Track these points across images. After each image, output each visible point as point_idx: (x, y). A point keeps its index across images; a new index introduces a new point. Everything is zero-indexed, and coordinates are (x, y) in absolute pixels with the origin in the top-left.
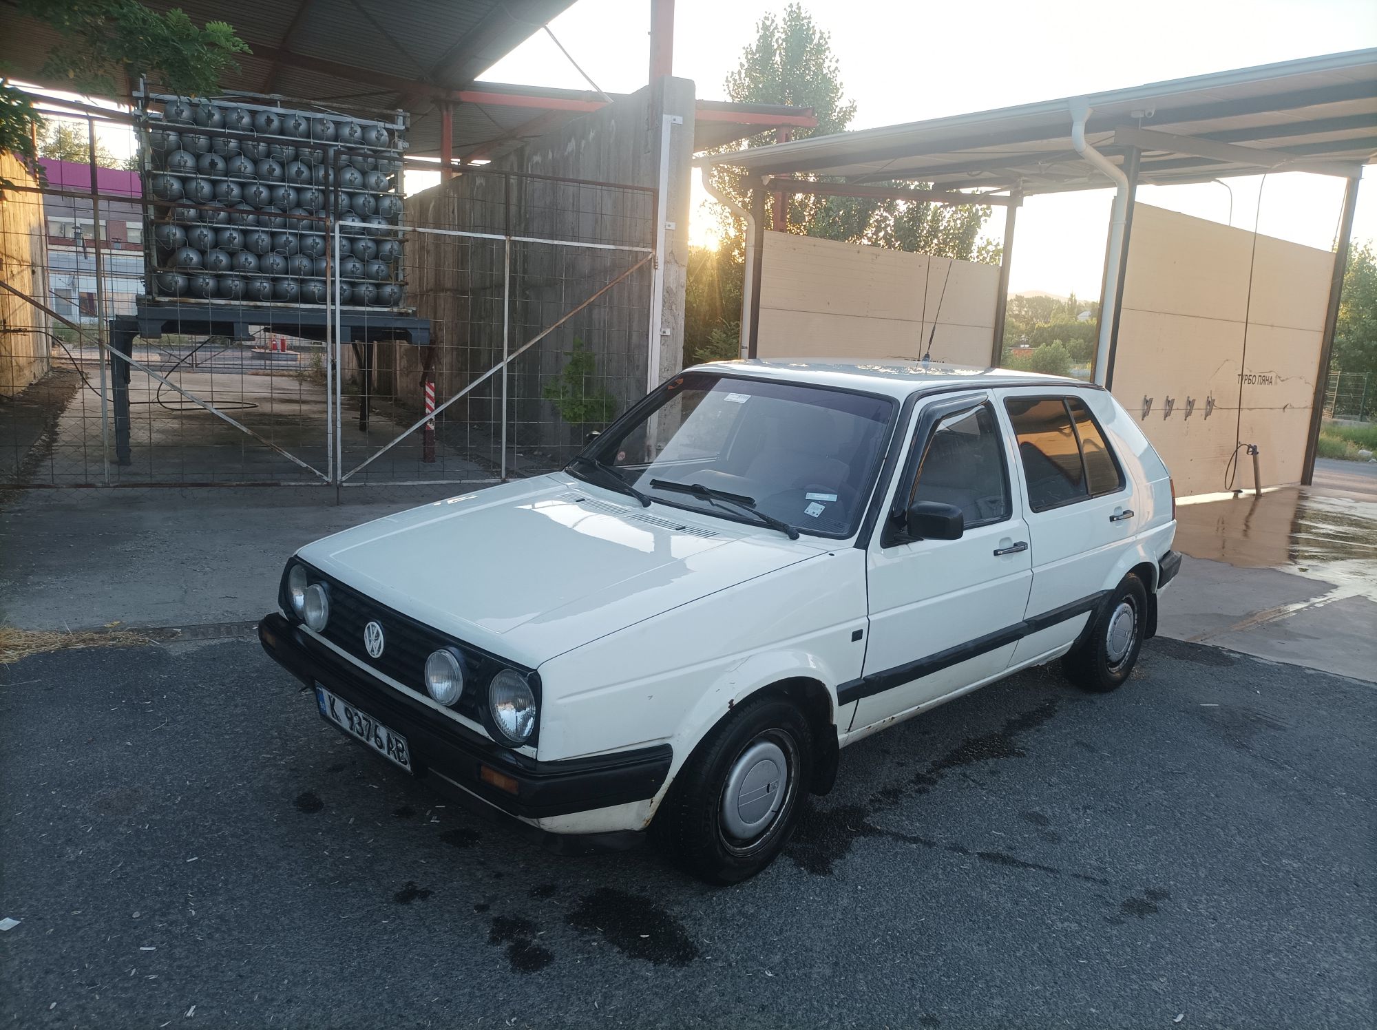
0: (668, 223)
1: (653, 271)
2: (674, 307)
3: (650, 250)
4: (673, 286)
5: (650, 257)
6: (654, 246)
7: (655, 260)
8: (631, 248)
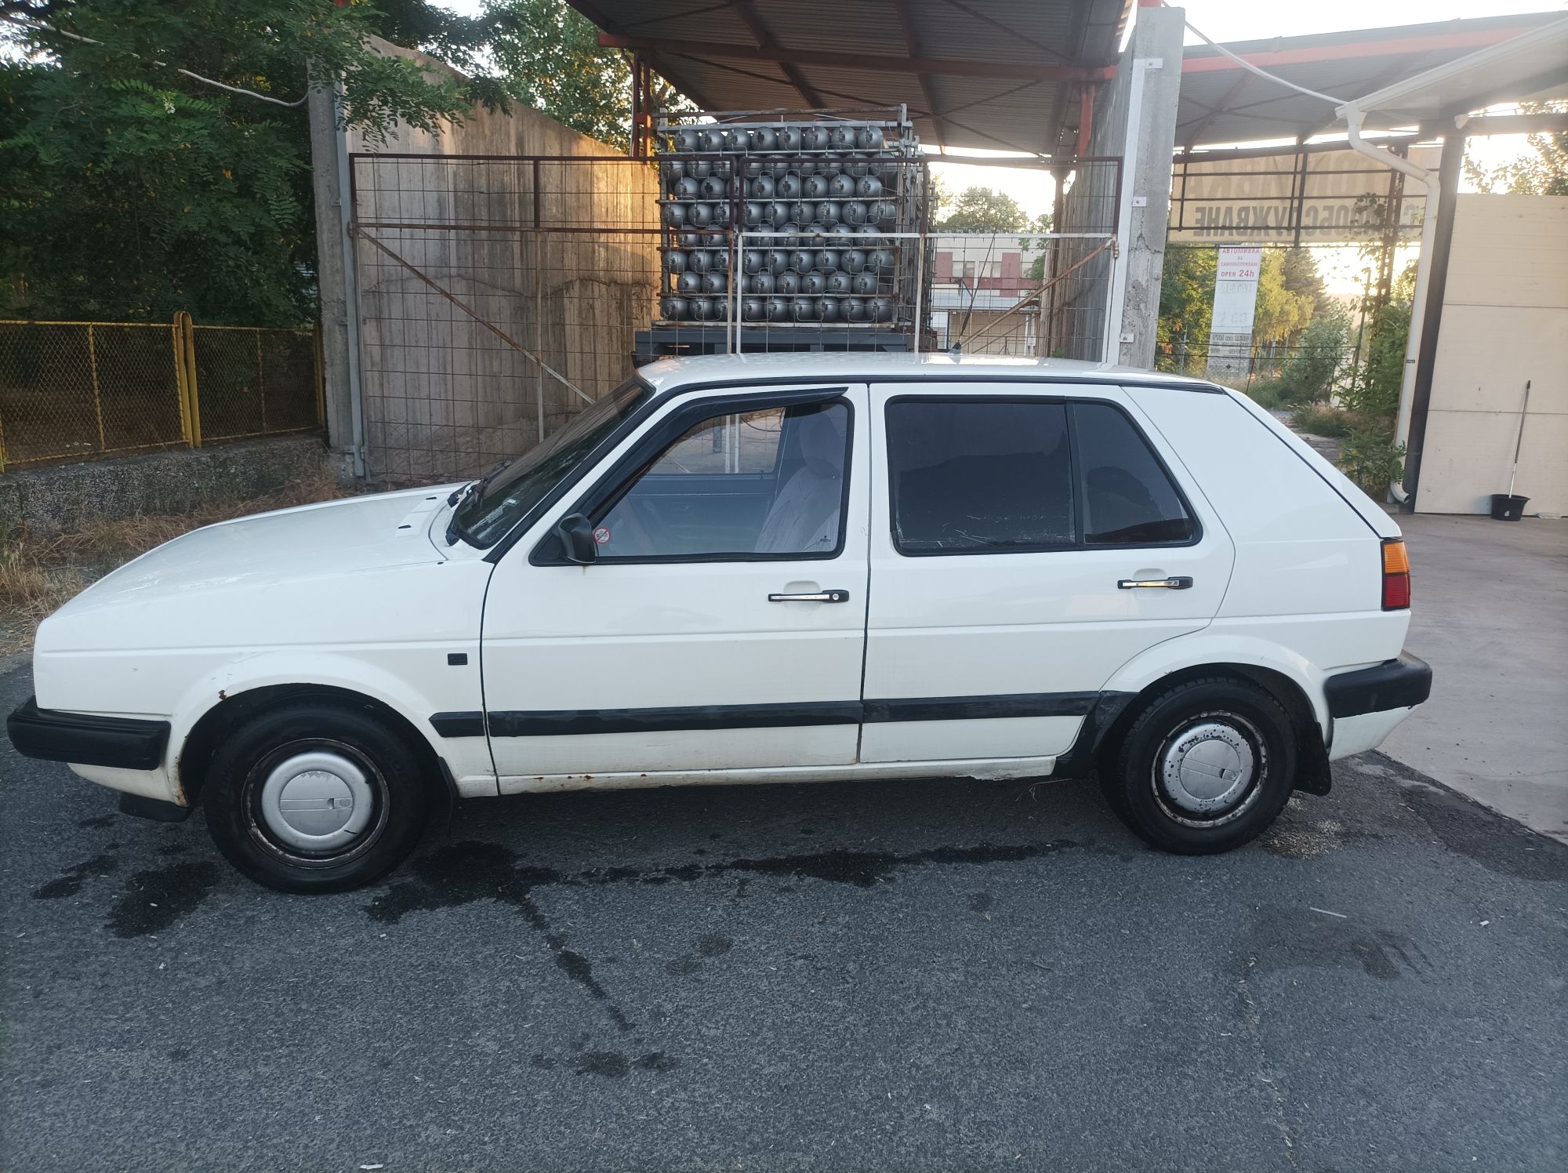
0: (1136, 199)
1: (1112, 261)
2: (1142, 306)
3: (1108, 235)
4: (1143, 280)
5: (1108, 244)
6: (1115, 230)
7: (1114, 247)
8: (1081, 235)
